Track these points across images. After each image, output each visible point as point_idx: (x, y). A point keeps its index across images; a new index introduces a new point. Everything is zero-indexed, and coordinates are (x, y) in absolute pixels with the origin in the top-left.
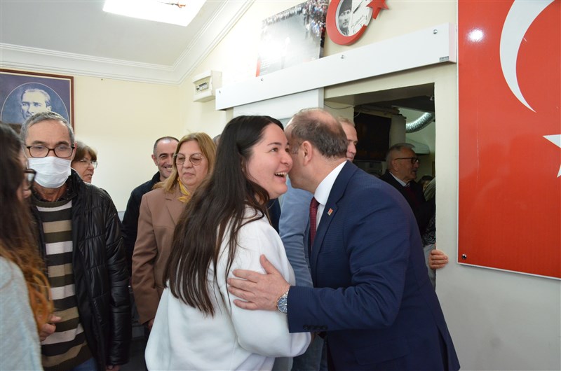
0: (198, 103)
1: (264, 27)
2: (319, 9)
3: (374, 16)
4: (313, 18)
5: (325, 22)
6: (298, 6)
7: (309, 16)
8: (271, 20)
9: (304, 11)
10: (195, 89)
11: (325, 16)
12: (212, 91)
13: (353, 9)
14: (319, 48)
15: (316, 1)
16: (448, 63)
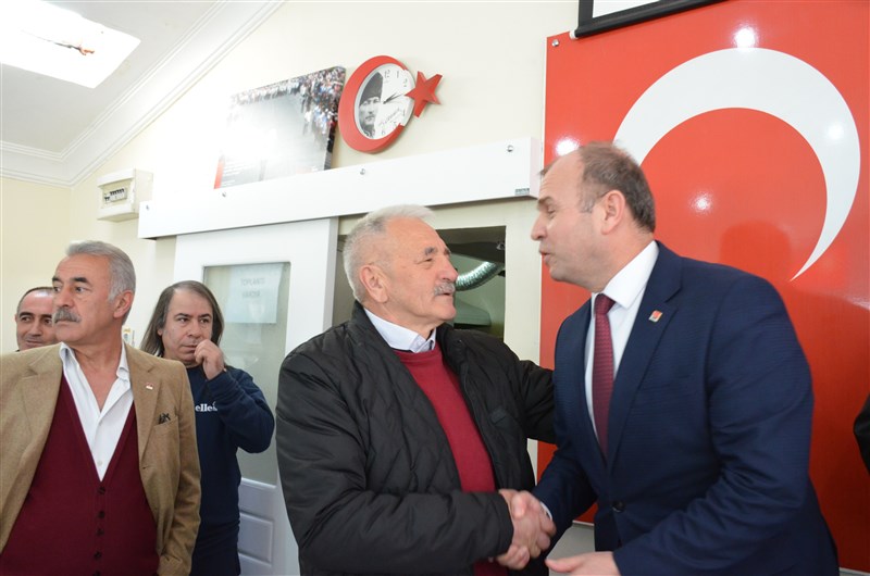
0: (104, 222)
1: (233, 107)
2: (329, 89)
3: (417, 112)
4: (317, 103)
5: (336, 111)
6: (293, 80)
7: (310, 98)
8: (246, 97)
9: (303, 90)
10: (101, 197)
11: (337, 102)
12: (133, 205)
13: (384, 97)
14: (325, 152)
15: (324, 76)
16: (528, 198)
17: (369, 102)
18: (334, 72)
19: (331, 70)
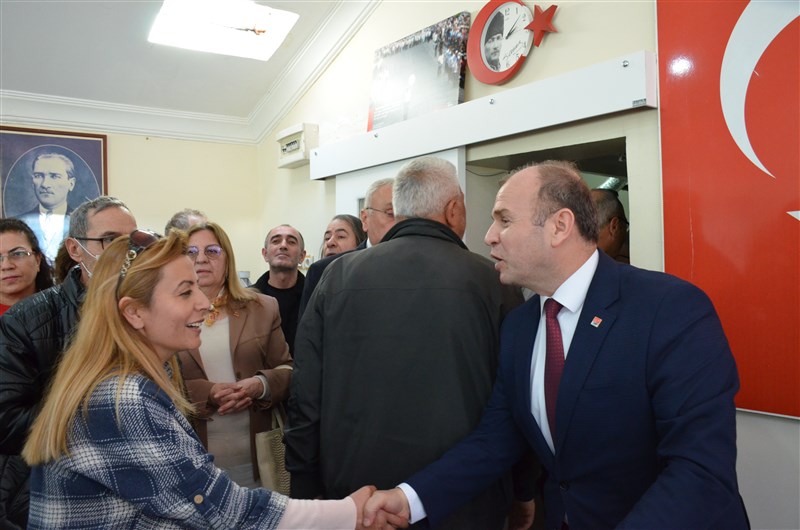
0: (284, 170)
1: (377, 60)
2: (457, 33)
3: (536, 42)
4: (448, 47)
5: (465, 51)
6: (426, 30)
7: (442, 43)
8: (388, 50)
9: (435, 37)
10: (280, 149)
11: (465, 43)
12: (304, 153)
14: (458, 89)
15: (452, 22)
16: (645, 108)
17: (493, 39)
18: (461, 17)
19: (457, 16)
